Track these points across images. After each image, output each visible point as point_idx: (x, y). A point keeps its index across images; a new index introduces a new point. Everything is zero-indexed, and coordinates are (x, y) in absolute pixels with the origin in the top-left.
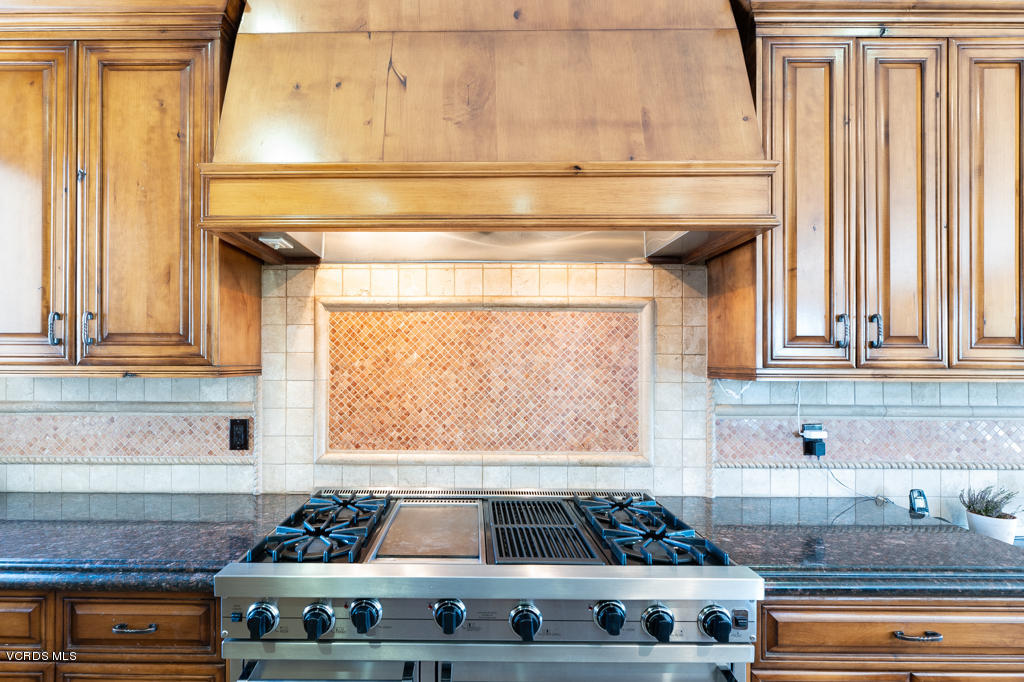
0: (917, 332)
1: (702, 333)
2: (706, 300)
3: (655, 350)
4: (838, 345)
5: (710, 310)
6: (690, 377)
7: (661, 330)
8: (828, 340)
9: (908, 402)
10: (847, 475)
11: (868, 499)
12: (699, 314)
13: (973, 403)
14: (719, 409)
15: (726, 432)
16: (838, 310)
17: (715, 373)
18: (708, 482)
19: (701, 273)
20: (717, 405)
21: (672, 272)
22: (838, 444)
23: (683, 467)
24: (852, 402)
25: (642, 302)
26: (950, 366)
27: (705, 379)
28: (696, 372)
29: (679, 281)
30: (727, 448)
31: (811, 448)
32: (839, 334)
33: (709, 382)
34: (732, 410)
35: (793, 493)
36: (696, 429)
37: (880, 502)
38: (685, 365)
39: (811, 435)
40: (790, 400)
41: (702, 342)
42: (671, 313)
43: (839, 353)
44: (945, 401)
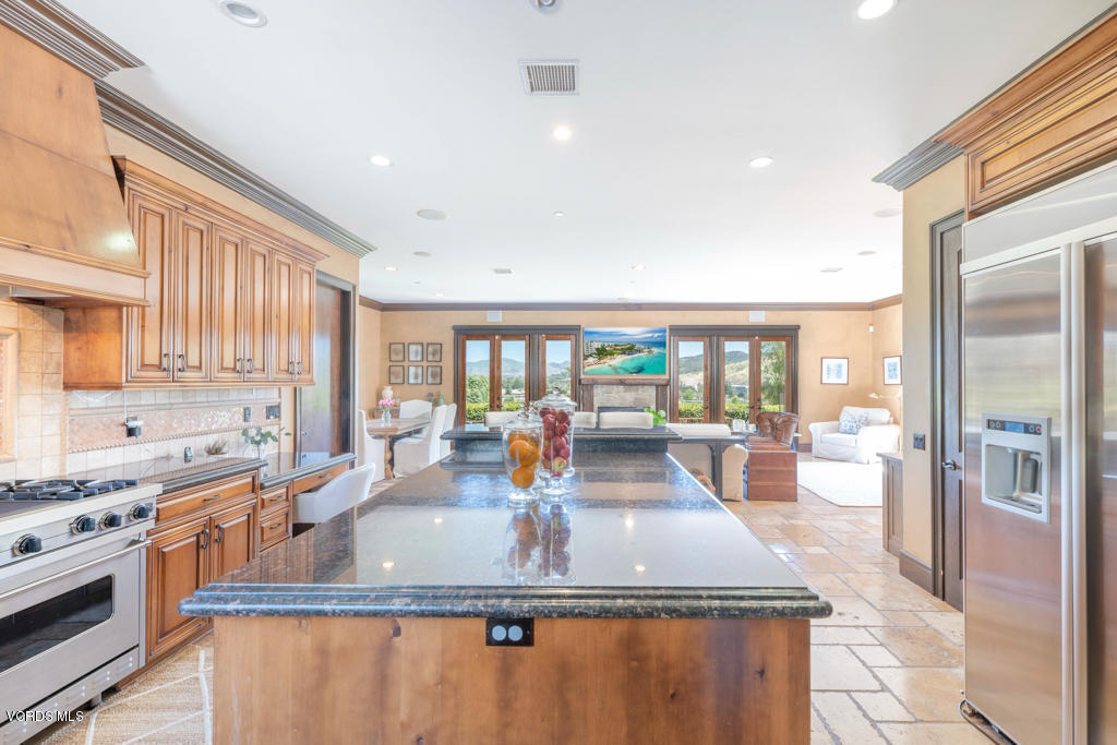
0: (197, 364)
1: (59, 358)
2: (62, 335)
3: (20, 370)
4: (165, 370)
5: (66, 341)
6: (48, 390)
7: (24, 354)
8: (159, 367)
9: (181, 401)
10: (151, 446)
11: (162, 458)
12: (57, 344)
13: (210, 399)
14: (72, 412)
15: (76, 428)
16: (164, 352)
17: (68, 387)
18: (63, 465)
19: (59, 315)
20: (70, 409)
21: (34, 310)
22: (146, 429)
23: (42, 457)
24: (153, 402)
25: (8, 331)
26: (211, 381)
27: (60, 390)
28: (54, 386)
29: (41, 318)
30: (76, 439)
31: (131, 432)
32: (165, 365)
33: (64, 393)
34: (82, 412)
35: (120, 462)
36: (53, 427)
37: (168, 458)
38: (45, 381)
39: (132, 424)
40: (118, 403)
41: (58, 364)
42: (34, 342)
43: (165, 374)
44: (198, 400)
